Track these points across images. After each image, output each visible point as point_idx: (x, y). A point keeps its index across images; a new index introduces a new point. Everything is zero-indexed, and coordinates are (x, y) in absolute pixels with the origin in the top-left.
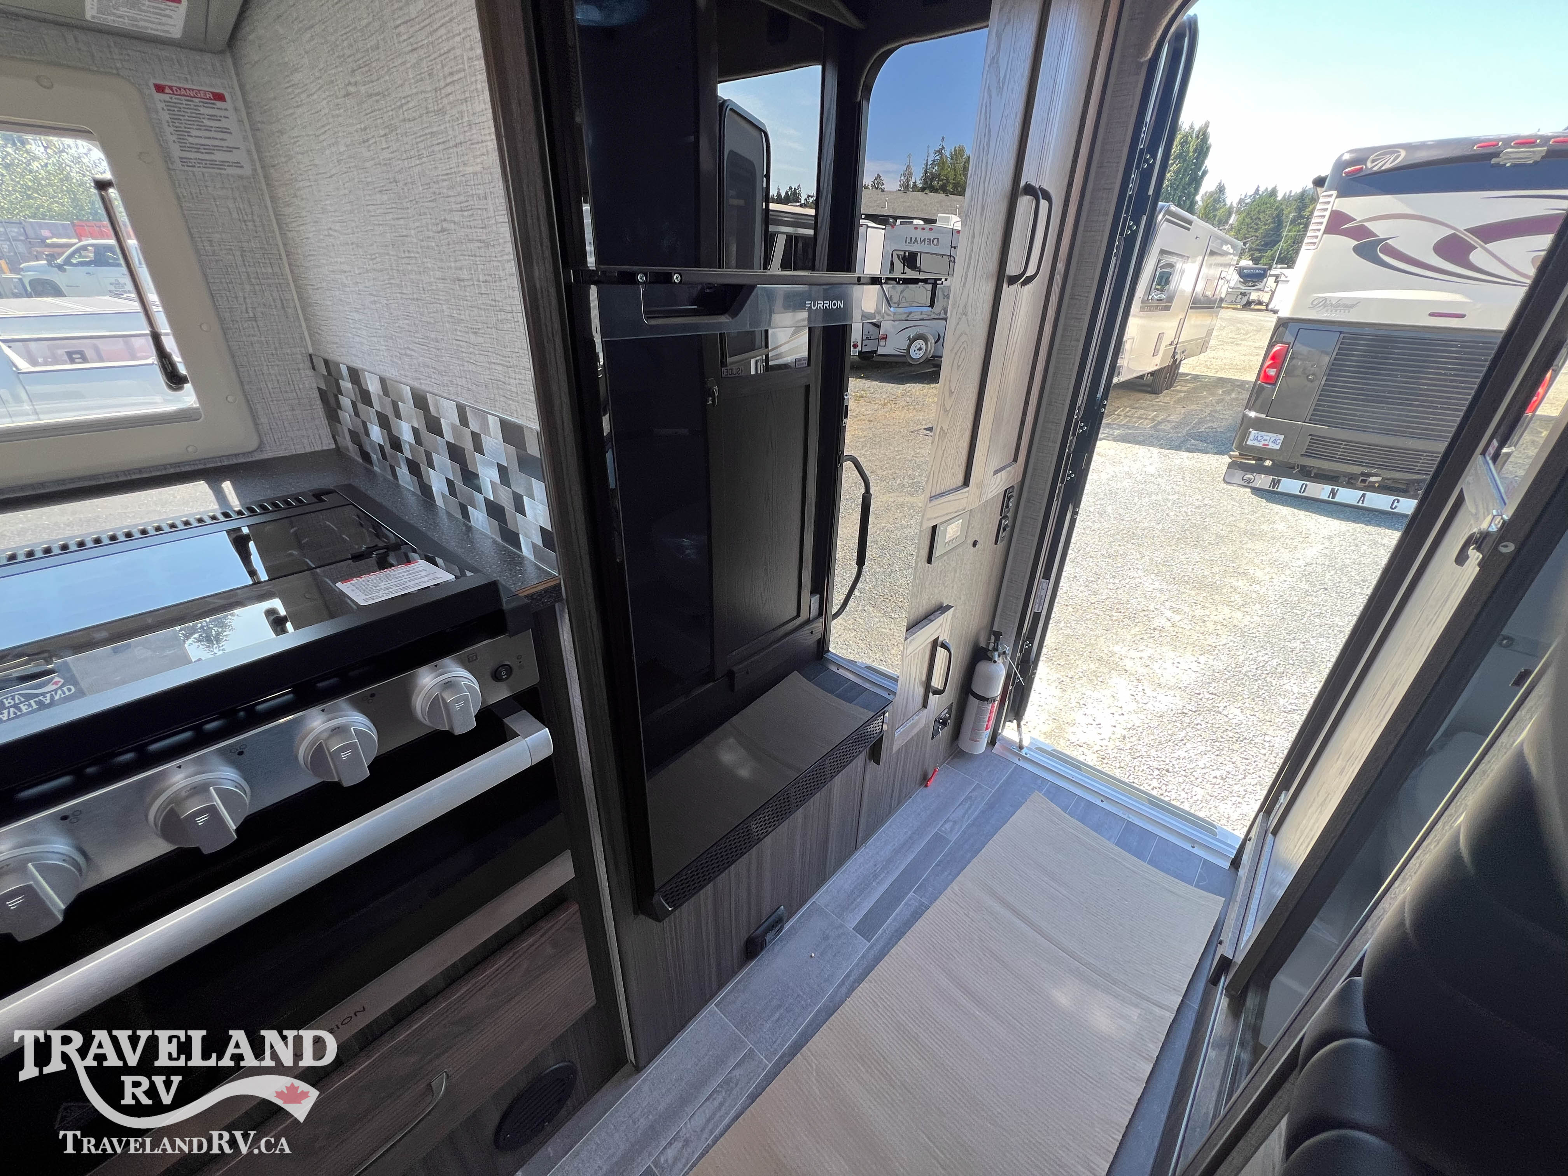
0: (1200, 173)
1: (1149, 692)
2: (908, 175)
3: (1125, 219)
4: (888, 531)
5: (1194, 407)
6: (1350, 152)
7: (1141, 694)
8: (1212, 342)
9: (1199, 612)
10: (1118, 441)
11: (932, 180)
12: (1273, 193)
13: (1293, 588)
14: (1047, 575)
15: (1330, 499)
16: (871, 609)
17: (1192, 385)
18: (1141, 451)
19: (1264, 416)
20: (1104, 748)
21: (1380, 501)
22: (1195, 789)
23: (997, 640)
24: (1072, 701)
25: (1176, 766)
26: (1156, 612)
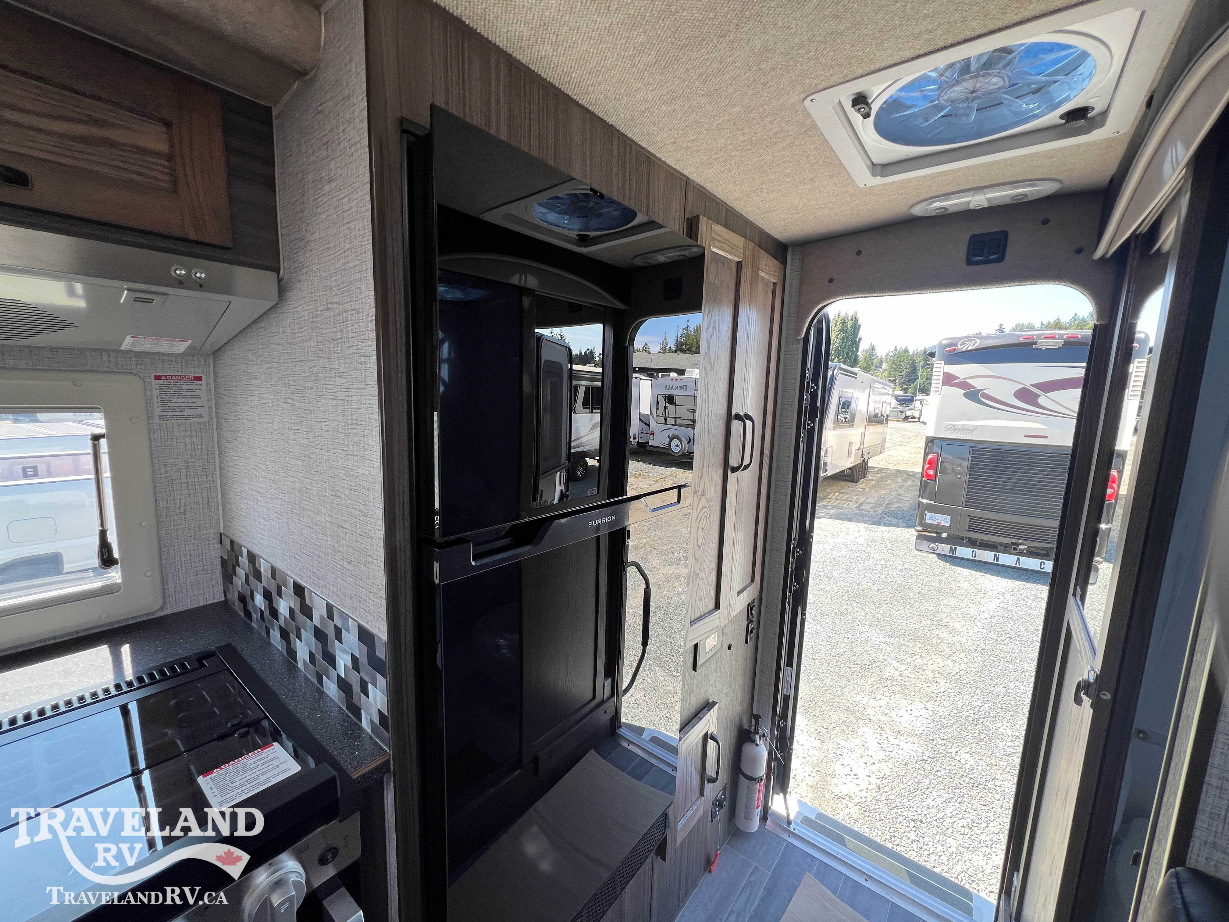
0: (857, 340)
1: (893, 741)
2: (665, 343)
3: (805, 420)
4: (668, 597)
5: (883, 492)
6: (946, 339)
7: (886, 742)
8: (887, 444)
9: (919, 662)
10: (834, 518)
11: (681, 346)
12: (906, 350)
13: (985, 638)
14: (790, 664)
15: (995, 562)
16: (657, 669)
17: (879, 476)
18: (852, 526)
19: (933, 502)
20: (864, 799)
21: (1032, 563)
22: (949, 840)
23: (757, 723)
24: (830, 751)
25: (928, 816)
26: (885, 663)
